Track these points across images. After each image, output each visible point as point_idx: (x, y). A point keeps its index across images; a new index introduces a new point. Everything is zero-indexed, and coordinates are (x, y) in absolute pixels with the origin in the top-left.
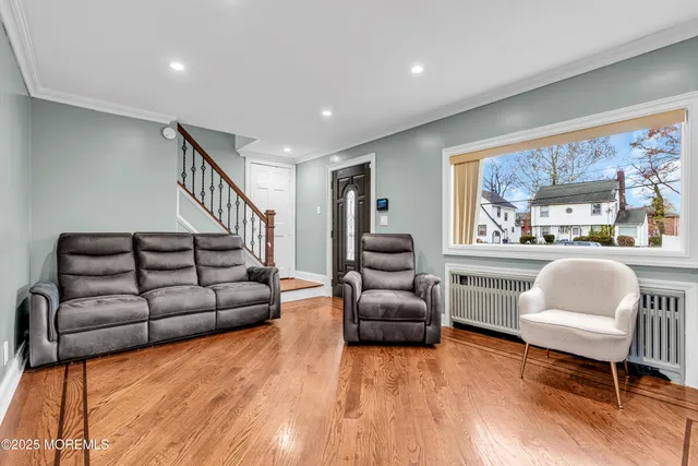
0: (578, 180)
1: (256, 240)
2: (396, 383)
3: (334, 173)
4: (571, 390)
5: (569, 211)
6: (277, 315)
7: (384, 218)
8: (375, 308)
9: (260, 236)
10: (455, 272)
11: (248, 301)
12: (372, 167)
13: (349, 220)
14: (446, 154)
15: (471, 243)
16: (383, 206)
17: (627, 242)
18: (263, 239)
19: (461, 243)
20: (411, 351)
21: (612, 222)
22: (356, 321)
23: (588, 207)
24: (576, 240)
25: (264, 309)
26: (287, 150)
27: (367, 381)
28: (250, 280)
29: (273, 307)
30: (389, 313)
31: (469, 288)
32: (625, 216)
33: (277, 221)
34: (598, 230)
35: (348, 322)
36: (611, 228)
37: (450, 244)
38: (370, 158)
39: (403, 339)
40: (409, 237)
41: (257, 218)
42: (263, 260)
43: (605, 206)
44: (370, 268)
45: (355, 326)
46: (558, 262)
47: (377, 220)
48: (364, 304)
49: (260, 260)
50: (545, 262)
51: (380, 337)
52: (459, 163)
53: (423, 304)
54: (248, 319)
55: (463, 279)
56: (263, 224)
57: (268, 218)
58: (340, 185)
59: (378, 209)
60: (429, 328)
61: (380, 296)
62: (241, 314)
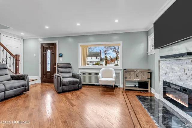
0: (93, 51)
1: (12, 65)
2: (78, 97)
3: (42, 45)
4: (107, 91)
5: (92, 58)
6: (28, 90)
7: (61, 59)
8: (67, 82)
9: (13, 64)
10: (81, 72)
11: (18, 86)
12: (57, 44)
13: (48, 59)
14: (80, 44)
15: (85, 65)
16: (61, 56)
17: (101, 65)
18: (14, 65)
19: (83, 65)
20: (76, 91)
21: (99, 61)
22: (61, 86)
23: (95, 58)
24: (93, 65)
25: (24, 88)
26: (22, 34)
27: (71, 99)
28: (13, 80)
29: (27, 87)
30: (70, 83)
31: (85, 75)
32: (101, 60)
33: (21, 59)
34: (97, 63)
35: (59, 87)
36: (99, 62)
37: (81, 65)
38: (56, 42)
39: (73, 89)
40: (70, 64)
41: (12, 57)
42: (15, 73)
43: (98, 57)
44: (61, 72)
45: (61, 88)
46: (103, 69)
47: (59, 59)
48: (64, 82)
49: (13, 72)
50: (101, 69)
51: (68, 90)
52: (83, 47)
53: (78, 80)
54: (18, 93)
55: (84, 74)
56: (14, 59)
57: (17, 57)
58: (44, 48)
59: (59, 56)
60: (79, 85)
61: (67, 79)
62: (15, 91)
